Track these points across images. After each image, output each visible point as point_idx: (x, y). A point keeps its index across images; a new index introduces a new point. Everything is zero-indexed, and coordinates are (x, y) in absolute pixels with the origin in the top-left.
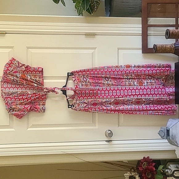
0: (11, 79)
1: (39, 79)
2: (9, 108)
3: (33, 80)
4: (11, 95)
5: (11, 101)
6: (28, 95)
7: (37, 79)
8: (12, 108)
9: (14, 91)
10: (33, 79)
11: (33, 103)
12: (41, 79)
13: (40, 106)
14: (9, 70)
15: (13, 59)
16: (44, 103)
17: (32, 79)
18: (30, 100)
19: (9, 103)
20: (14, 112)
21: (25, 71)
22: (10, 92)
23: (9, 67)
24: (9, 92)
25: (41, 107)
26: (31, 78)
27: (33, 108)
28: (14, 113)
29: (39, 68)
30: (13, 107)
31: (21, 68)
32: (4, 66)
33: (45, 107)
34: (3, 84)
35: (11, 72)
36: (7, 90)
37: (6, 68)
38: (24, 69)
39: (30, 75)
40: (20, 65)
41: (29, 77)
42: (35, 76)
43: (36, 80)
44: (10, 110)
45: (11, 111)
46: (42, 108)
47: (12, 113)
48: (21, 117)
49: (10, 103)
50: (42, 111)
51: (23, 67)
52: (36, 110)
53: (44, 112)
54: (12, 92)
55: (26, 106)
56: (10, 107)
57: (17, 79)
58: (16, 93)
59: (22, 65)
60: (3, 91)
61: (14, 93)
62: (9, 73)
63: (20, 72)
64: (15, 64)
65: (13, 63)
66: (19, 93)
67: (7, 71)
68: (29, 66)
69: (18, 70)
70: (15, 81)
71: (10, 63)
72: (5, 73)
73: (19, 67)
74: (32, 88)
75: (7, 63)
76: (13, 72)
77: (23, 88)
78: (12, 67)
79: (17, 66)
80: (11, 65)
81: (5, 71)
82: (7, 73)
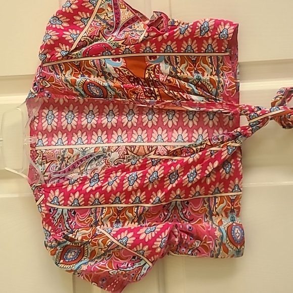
1: (215, 78)
2: (59, 244)
3: (186, 80)
4: (74, 167)
5: (65, 204)
6: (143, 167)
7: (206, 77)
8: (72, 240)
9: (91, 148)
10: (187, 74)
11: (176, 208)
12: (225, 80)
13: (216, 220)
14: (67, 43)
16: (232, 201)
17: (179, 78)
18: (160, 195)
19: (57, 216)
20: (84, 265)
22: (71, 151)
23: (66, 29)
24: (68, 154)
25: (220, 225)
26: (174, 74)
27: (181, 239)
28: (84, 268)
29: (218, 23)
30: (79, 237)
31: (127, 29)
32: (46, 24)
33: (240, 226)
34: (40, 116)
35: (76, 49)
36: (59, 145)
37: (54, 33)
38: (145, 34)
39: (168, 61)
40: (125, 15)
41: (165, 68)
42: (194, 62)
43: (199, 79)
44: (66, 250)
45: (70, 256)
46: (230, 230)
47: (75, 267)
49: (61, 217)
50: (226, 251)
51: (140, 26)
52: (197, 244)
53: (239, 253)
54: (84, 151)
55: (146, 233)
56: (66, 237)
57: (106, 84)
58: (99, 157)
59: (132, 15)
60: (37, 148)
61: (91, 156)
62: (66, 55)
63: (118, 47)
64: (101, 10)
65: (87, 10)
66: (115, 156)
67: (58, 50)
68: (166, 17)
69: (112, 40)
70: (96, 91)
71: (74, 10)
72: (48, 56)
73: (121, 25)
74: (183, 131)
75: (60, 12)
76: (84, 49)
77: (136, 129)
78: (83, 29)
79: (107, 24)
80: (78, 18)
81: (49, 49)
82: (57, 56)
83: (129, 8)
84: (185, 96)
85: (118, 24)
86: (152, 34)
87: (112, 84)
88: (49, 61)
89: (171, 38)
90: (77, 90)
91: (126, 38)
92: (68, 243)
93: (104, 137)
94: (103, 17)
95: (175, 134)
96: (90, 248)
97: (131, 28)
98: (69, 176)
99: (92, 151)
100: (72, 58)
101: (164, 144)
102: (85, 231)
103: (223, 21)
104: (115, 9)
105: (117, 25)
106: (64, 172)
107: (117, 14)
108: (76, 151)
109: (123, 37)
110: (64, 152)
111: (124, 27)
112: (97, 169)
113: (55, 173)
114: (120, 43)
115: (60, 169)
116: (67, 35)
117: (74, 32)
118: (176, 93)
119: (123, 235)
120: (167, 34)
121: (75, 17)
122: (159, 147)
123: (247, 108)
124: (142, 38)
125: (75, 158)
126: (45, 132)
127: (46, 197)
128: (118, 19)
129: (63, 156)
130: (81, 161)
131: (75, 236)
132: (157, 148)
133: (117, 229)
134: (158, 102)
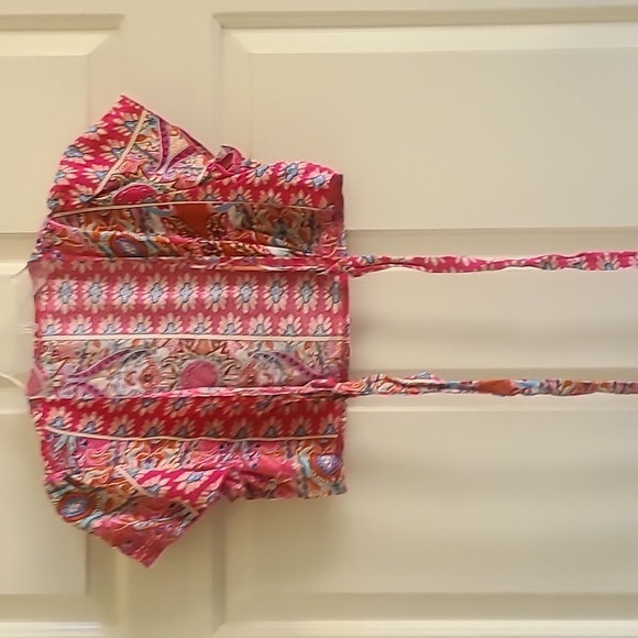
0: (96, 239)
2: (57, 489)
4: (100, 367)
5: (74, 429)
8: (77, 484)
9: (126, 340)
14: (88, 183)
15: (129, 107)
19: (58, 446)
20: (96, 520)
21: (203, 183)
22: (97, 343)
23: (89, 164)
24: (91, 349)
28: (97, 523)
29: (310, 168)
30: (88, 480)
31: (179, 164)
32: (59, 156)
35: (103, 192)
36: (78, 334)
37: (70, 170)
38: (204, 173)
40: (177, 144)
44: (67, 499)
45: (74, 508)
48: (156, 550)
49: (64, 448)
51: (197, 161)
54: (117, 345)
56: (68, 478)
57: (144, 238)
58: (139, 354)
59: (186, 145)
60: (44, 338)
61: (127, 352)
62: (88, 202)
63: (167, 192)
64: (141, 138)
65: (120, 137)
66: (163, 353)
67: (74, 193)
68: (239, 155)
69: (157, 181)
70: (129, 249)
71: (101, 136)
72: (61, 203)
73: (170, 158)
74: (265, 318)
75: (81, 140)
76: (115, 193)
77: (195, 313)
78: (113, 163)
79: (150, 157)
80: (108, 149)
81: (61, 191)
82: (75, 203)
83: (184, 134)
84: (260, 251)
85: (165, 156)
86: (217, 175)
87: (153, 238)
88: (63, 209)
89: (242, 181)
90: (101, 248)
91: (177, 180)
92: (71, 488)
93: (148, 323)
94: (144, 148)
95: (253, 323)
96: (104, 496)
97: (184, 163)
98: (93, 382)
99: (129, 344)
100: (97, 206)
101: (238, 338)
102: (97, 472)
103: (318, 166)
104: (163, 136)
105: (164, 160)
106: (85, 375)
107: (166, 143)
108: (104, 345)
109: (173, 177)
110: (86, 344)
111: (174, 161)
112: (134, 372)
113: (71, 377)
114: (168, 186)
115: (78, 371)
116: (90, 173)
117: (100, 168)
118: (247, 246)
119: (154, 481)
120: (237, 176)
121: (102, 147)
122: (229, 343)
123: (350, 263)
124: (200, 178)
125: (103, 354)
126: (57, 315)
127: (45, 416)
128: (166, 150)
129: (84, 350)
130: (112, 358)
131: (83, 477)
132: (225, 344)
133: (147, 471)
134: (222, 260)
